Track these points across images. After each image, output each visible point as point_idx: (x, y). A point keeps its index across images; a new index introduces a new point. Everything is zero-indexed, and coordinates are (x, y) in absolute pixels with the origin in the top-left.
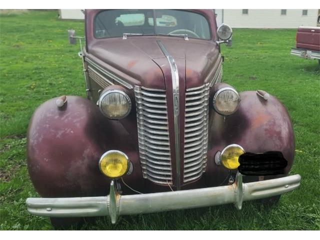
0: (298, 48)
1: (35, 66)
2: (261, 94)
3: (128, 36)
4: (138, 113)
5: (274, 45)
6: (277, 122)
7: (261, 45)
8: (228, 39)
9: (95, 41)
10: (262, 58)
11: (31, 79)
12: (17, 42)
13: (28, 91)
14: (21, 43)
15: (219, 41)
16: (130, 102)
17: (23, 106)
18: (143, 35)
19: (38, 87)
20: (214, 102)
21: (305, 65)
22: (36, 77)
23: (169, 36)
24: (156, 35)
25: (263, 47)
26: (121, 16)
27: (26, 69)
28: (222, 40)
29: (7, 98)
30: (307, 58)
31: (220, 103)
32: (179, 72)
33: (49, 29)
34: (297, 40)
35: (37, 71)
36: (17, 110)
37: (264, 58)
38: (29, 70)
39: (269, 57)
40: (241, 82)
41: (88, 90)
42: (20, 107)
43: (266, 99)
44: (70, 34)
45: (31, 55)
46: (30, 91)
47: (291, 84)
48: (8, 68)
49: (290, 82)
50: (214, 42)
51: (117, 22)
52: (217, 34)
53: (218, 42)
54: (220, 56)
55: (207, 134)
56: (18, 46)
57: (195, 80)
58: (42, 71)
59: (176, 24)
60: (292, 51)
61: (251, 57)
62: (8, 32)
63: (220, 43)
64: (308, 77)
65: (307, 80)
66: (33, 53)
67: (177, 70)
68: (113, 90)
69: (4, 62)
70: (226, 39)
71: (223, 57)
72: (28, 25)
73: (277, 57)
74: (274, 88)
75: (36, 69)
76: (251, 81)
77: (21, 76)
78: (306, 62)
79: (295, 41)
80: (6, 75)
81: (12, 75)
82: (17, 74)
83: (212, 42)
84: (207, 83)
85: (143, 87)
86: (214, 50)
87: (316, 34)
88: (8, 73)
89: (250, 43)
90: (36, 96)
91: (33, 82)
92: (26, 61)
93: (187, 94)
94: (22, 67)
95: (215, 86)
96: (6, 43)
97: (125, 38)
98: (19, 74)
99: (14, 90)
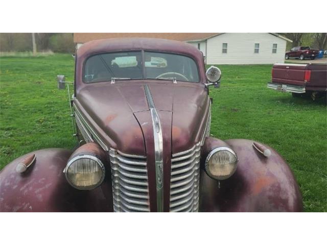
0: (273, 82)
1: (48, 101)
2: (261, 150)
3: (116, 80)
4: (114, 182)
5: (250, 79)
6: (282, 186)
7: (239, 79)
8: (216, 82)
9: (84, 85)
10: (240, 90)
11: (42, 113)
12: (40, 79)
13: (37, 124)
14: (43, 80)
15: (207, 83)
16: (104, 168)
17: (28, 140)
18: (131, 79)
19: (46, 121)
20: (206, 164)
21: (280, 97)
22: (46, 111)
23: (158, 79)
24: (145, 79)
25: (240, 81)
26: (116, 58)
27: (39, 104)
28: (211, 82)
29: (16, 132)
30: (283, 91)
31: (213, 165)
32: (163, 133)
33: (67, 68)
34: (273, 76)
35: (49, 105)
36: (23, 144)
37: (243, 91)
38: (42, 104)
39: (247, 89)
40: (224, 114)
41: (75, 135)
42: (25, 141)
43: (266, 156)
44: (60, 79)
45: (48, 90)
46: (38, 124)
47: (270, 116)
48: (25, 103)
49: (269, 113)
50: (203, 84)
51: (112, 64)
52: (205, 76)
53: (206, 85)
54: (209, 98)
55: (197, 198)
56: (39, 83)
57: (184, 142)
58: (53, 105)
59: (166, 65)
60: (268, 85)
61: (231, 90)
62: (34, 71)
63: (208, 86)
64: (285, 109)
65: (284, 112)
66: (49, 89)
67: (161, 131)
68: (83, 155)
69: (24, 98)
70: (215, 81)
71: (211, 99)
72: (51, 65)
73: (254, 90)
74: (255, 120)
75: (49, 103)
76: (233, 112)
77: (34, 110)
78: (280, 94)
79: (271, 77)
80: (22, 109)
81: (26, 109)
82: (31, 109)
83: (201, 85)
84: (198, 142)
85: (119, 151)
86: (202, 93)
87: (291, 70)
88: (23, 108)
89: (229, 77)
90: (42, 130)
91: (44, 116)
92: (42, 96)
93: (173, 160)
94: (37, 102)
95: (207, 143)
96: (31, 80)
97: (112, 82)
98: (33, 109)
99: (25, 124)
